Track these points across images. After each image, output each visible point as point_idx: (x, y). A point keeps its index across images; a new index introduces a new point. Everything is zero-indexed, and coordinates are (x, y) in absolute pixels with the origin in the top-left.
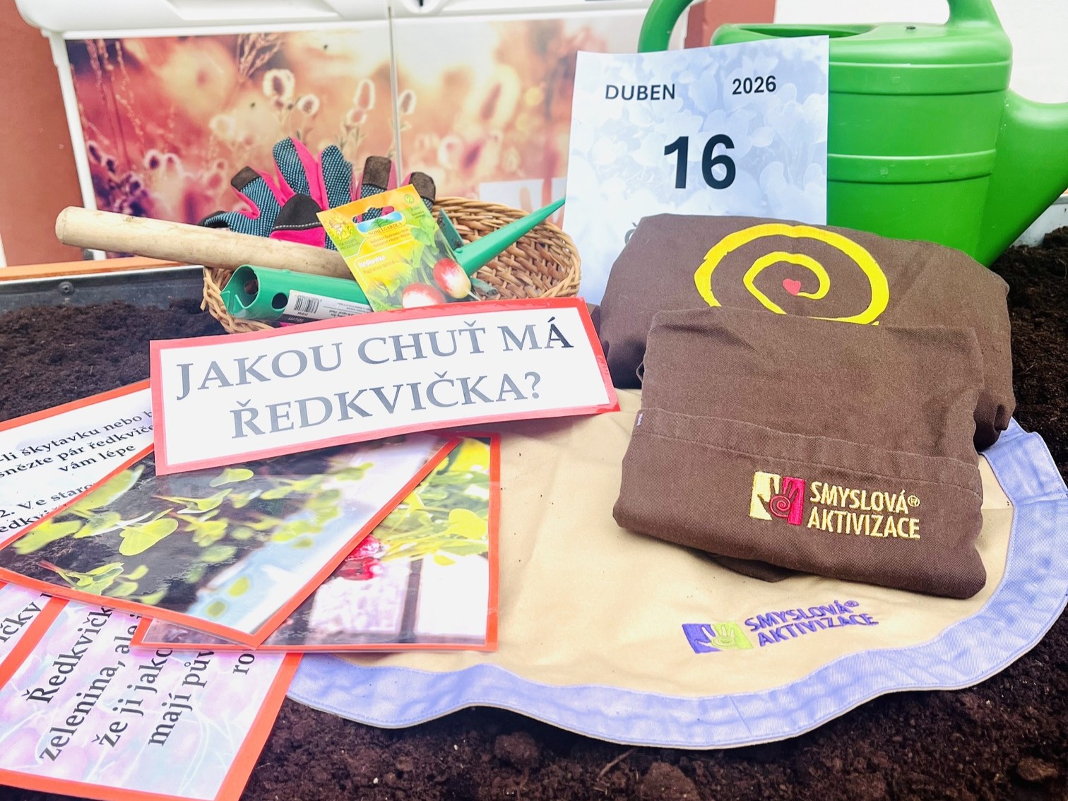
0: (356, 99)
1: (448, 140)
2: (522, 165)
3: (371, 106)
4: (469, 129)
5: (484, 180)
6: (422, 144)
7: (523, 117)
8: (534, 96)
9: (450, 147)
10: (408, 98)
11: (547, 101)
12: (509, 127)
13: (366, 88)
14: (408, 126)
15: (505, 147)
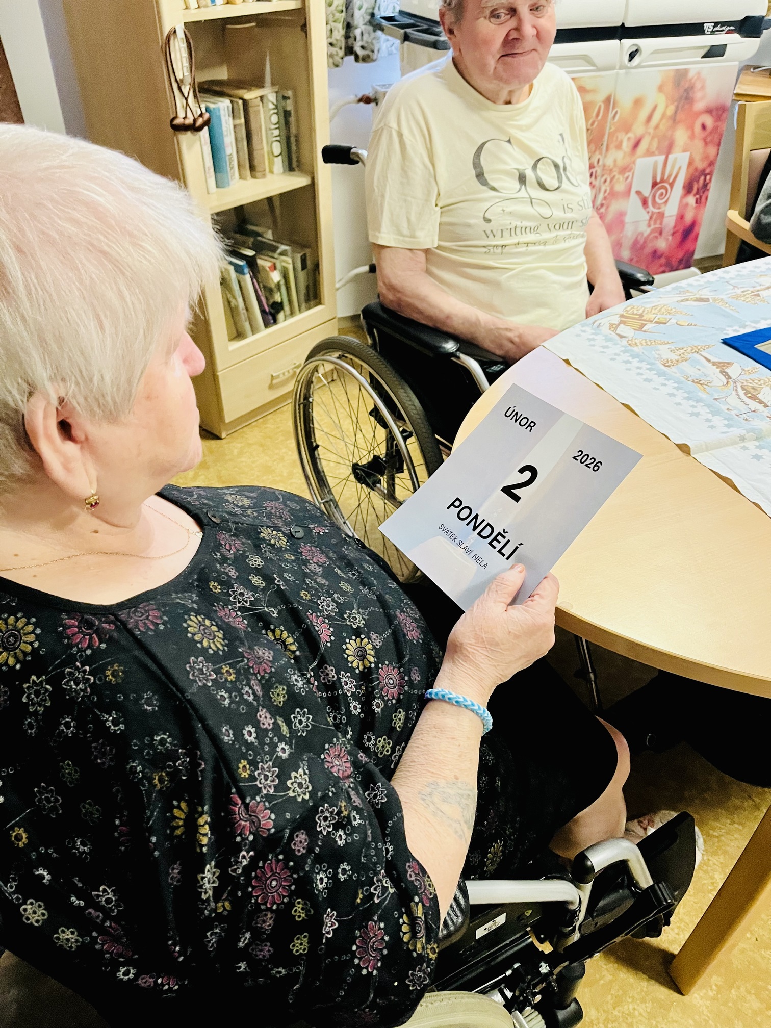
0: (594, 114)
1: (630, 135)
2: (658, 148)
3: (600, 118)
4: (638, 129)
5: (640, 157)
6: (617, 137)
7: (664, 121)
8: (671, 110)
9: (629, 139)
10: (616, 113)
11: (676, 112)
12: (657, 127)
13: (600, 107)
14: (613, 129)
15: (653, 138)
